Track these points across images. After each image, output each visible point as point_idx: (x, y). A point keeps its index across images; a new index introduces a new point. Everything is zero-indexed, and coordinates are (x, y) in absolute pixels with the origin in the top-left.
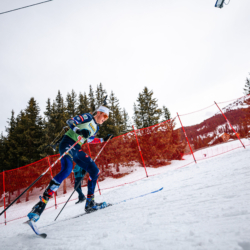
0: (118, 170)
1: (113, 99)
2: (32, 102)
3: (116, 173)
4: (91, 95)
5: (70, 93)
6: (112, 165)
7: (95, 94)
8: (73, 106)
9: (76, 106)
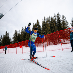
0: (64, 42)
1: (63, 17)
4: (55, 17)
5: (48, 17)
6: (62, 40)
8: (49, 21)
9: (50, 21)
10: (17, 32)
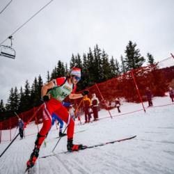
0: (110, 104)
1: (104, 55)
2: (60, 63)
3: (109, 106)
7: (93, 53)
10: (16, 91)
